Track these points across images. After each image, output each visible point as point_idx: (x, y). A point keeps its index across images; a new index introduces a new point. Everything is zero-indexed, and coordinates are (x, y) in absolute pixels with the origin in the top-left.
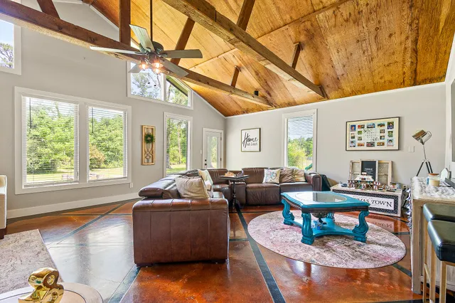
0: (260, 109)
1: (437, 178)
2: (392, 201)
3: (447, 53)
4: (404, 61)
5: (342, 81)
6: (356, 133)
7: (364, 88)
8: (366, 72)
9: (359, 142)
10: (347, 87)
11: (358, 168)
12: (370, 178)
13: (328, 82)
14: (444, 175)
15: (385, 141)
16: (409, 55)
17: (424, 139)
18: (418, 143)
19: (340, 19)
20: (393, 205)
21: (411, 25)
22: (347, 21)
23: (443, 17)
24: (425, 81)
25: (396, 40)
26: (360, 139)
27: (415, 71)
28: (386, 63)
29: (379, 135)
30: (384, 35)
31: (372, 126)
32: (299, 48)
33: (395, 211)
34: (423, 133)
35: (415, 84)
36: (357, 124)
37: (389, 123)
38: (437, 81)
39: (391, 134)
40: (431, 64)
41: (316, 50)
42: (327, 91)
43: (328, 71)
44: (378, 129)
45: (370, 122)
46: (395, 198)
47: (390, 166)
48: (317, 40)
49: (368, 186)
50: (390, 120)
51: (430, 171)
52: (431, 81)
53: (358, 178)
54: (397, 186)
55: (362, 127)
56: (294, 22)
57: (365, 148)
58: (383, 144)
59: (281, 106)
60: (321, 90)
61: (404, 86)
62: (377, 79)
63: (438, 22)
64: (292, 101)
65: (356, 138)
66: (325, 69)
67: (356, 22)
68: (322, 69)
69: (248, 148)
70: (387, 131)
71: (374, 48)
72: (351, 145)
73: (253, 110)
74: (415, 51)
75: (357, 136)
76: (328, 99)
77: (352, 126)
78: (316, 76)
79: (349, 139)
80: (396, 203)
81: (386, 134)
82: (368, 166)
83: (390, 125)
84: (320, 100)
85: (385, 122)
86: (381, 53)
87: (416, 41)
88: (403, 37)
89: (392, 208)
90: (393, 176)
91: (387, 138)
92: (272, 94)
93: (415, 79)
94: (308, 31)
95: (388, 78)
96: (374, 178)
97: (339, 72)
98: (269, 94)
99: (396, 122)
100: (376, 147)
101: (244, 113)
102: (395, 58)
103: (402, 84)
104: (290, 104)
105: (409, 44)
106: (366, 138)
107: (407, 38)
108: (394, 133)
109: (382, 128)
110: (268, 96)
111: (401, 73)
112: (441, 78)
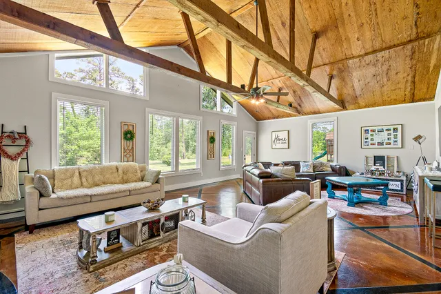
0: (289, 115)
1: (431, 166)
2: (399, 183)
3: (435, 84)
4: (406, 88)
5: (359, 98)
6: (369, 136)
7: (375, 104)
8: (378, 93)
9: (371, 142)
10: (362, 102)
11: (371, 161)
12: (381, 168)
13: (348, 98)
14: (435, 164)
15: (392, 141)
16: (409, 84)
17: (421, 141)
18: (417, 143)
19: (363, 63)
20: (400, 186)
21: (411, 68)
22: (368, 64)
23: (432, 65)
24: (420, 100)
25: (401, 76)
26: (372, 140)
27: (413, 94)
28: (393, 89)
29: (387, 137)
30: (392, 73)
31: (382, 130)
32: (331, 78)
33: (402, 190)
34: (420, 137)
35: (413, 102)
36: (370, 129)
37: (394, 129)
38: (429, 100)
39: (396, 136)
40: (425, 90)
41: (343, 79)
42: (347, 105)
43: (350, 92)
44: (386, 133)
45: (380, 128)
46: (402, 181)
47: (396, 159)
48: (345, 74)
49: (380, 174)
50: (395, 127)
51: (425, 162)
52: (424, 100)
53: (373, 168)
54: (401, 174)
55: (374, 131)
56: (330, 63)
57: (376, 146)
58: (390, 144)
59: (308, 114)
60: (342, 104)
61: (405, 103)
62: (386, 98)
63: (429, 67)
64: (317, 110)
65: (369, 139)
66: (347, 91)
67: (375, 65)
68: (345, 91)
69: (278, 146)
70: (393, 134)
71: (385, 80)
72: (365, 143)
73: (282, 117)
74: (414, 82)
75: (370, 138)
76: (347, 109)
77: (366, 130)
78: (340, 95)
79: (364, 140)
80: (402, 185)
81: (392, 136)
82: (379, 159)
83: (395, 130)
84: (340, 110)
85: (392, 128)
86: (389, 83)
87: (414, 77)
88: (406, 75)
89: (400, 189)
90: (398, 167)
91: (393, 139)
92: (302, 105)
93: (413, 99)
94: (339, 69)
95: (393, 97)
96: (384, 168)
97: (358, 93)
98: (300, 105)
99: (399, 128)
100: (385, 146)
101: (274, 118)
102: (399, 86)
103: (404, 101)
104: (315, 113)
105: (409, 78)
106: (377, 139)
107: (408, 75)
108: (398, 136)
109: (389, 132)
110: (299, 107)
111: (403, 95)
112: (432, 98)
